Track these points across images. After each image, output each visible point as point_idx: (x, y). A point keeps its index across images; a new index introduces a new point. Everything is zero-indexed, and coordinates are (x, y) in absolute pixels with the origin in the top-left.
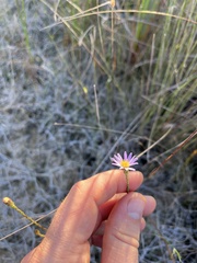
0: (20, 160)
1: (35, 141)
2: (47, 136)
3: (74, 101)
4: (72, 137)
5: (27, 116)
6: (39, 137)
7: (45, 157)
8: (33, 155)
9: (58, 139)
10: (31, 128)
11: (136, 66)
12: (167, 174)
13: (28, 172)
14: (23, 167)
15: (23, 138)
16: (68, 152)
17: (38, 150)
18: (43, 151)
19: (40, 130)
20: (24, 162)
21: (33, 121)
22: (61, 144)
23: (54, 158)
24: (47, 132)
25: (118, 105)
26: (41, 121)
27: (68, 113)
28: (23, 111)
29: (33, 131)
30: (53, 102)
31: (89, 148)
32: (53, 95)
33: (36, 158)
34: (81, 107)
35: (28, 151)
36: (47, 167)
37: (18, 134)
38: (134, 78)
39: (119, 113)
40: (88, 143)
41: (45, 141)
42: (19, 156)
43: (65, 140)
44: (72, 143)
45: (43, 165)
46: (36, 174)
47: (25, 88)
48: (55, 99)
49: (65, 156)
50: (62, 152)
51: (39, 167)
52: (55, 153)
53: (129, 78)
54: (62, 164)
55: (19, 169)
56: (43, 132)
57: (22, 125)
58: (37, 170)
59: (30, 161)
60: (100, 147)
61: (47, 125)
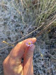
0: (3, 33)
1: (6, 28)
2: (10, 26)
3: (17, 16)
4: (17, 26)
6: (8, 26)
7: (9, 32)
8: (6, 31)
9: (13, 27)
10: (5, 24)
11: (35, 5)
14: (4, 35)
15: (3, 27)
16: (16, 30)
17: (7, 30)
18: (9, 30)
19: (8, 24)
20: (4, 33)
21: (5, 21)
22: (14, 28)
23: (12, 32)
24: (10, 25)
25: (30, 17)
26: (8, 22)
27: (16, 19)
28: (2, 19)
30: (11, 16)
31: (22, 29)
32: (11, 14)
34: (19, 17)
35: (5, 30)
36: (10, 35)
37: (1, 25)
39: (30, 19)
40: (21, 28)
41: (9, 27)
42: (2, 32)
43: (15, 27)
44: (17, 28)
45: (9, 34)
46: (7, 37)
47: (2, 11)
48: (11, 15)
49: (15, 32)
50: (14, 30)
51: (8, 35)
52: (12, 31)
53: (33, 8)
54: (14, 34)
57: (3, 23)
58: (8, 36)
59: (5, 33)
60: (25, 29)
61: (9, 23)
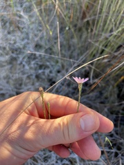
0: (5, 81)
1: (15, 69)
2: (24, 66)
3: (42, 43)
4: (41, 67)
5: (10, 52)
6: (18, 67)
7: (22, 80)
8: (14, 78)
9: (31, 68)
10: (13, 60)
12: (101, 93)
13: (10, 89)
14: (7, 85)
15: (8, 67)
16: (38, 77)
17: (17, 75)
18: (20, 75)
19: (19, 62)
20: (8, 82)
21: (14, 55)
22: (32, 72)
23: (28, 81)
24: (24, 63)
26: (20, 56)
27: (38, 51)
28: (8, 49)
29: (14, 63)
30: (28, 43)
31: (51, 75)
32: (28, 39)
33: (16, 80)
34: (47, 47)
35: (11, 75)
36: (23, 86)
37: (4, 64)
38: (84, 29)
40: (51, 72)
41: (22, 70)
42: (5, 78)
43: (36, 69)
44: (40, 71)
45: (21, 85)
46: (15, 90)
47: (9, 33)
48: (29, 41)
49: (36, 80)
50: (34, 77)
51: (17, 86)
52: (29, 77)
53: (80, 30)
54: (33, 84)
55: (4, 86)
56: (21, 63)
58: (16, 88)
59: (11, 81)
60: (59, 74)
